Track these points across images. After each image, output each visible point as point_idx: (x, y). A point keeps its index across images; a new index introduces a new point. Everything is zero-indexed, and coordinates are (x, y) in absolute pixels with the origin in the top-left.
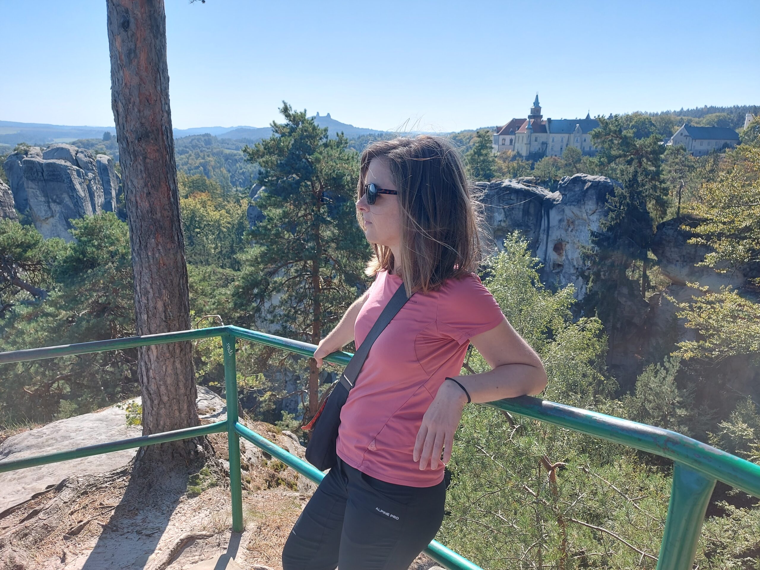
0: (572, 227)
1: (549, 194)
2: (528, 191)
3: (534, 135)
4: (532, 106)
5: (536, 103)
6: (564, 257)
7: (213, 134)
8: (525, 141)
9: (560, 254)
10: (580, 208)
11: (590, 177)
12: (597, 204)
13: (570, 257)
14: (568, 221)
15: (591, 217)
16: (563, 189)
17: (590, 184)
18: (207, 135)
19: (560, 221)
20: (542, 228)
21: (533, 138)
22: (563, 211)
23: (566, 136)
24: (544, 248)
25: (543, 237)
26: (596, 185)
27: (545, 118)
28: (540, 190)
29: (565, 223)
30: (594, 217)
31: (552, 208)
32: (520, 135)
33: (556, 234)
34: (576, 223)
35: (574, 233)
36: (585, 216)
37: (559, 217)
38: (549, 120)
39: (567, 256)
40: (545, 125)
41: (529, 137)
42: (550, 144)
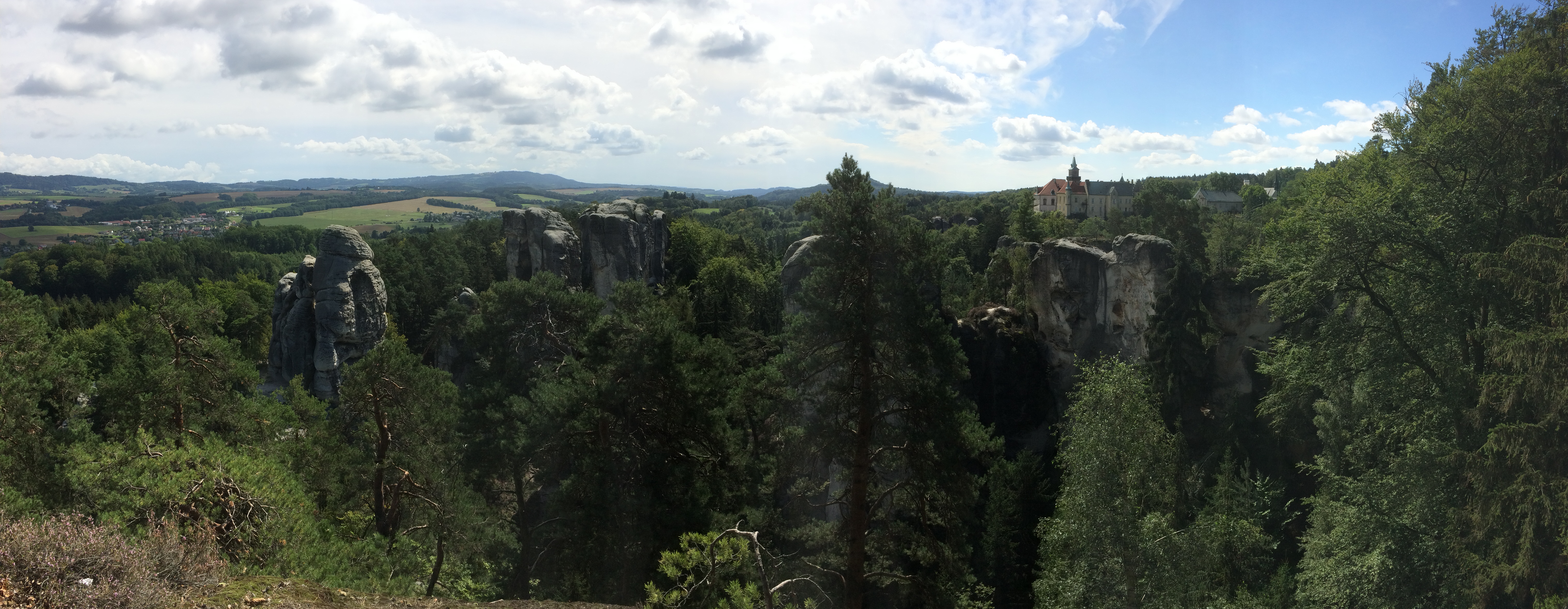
0: (1129, 287)
1: (1104, 255)
2: (1084, 251)
3: (1073, 197)
4: (1070, 167)
5: (1074, 165)
6: (1124, 318)
7: (754, 196)
8: (1066, 202)
9: (1119, 315)
10: (1135, 268)
11: (1141, 237)
12: (1151, 262)
13: (1130, 318)
14: (1125, 281)
15: (1146, 277)
16: (1118, 250)
17: (1142, 243)
18: (749, 196)
19: (1118, 281)
20: (1100, 288)
21: (1073, 200)
22: (1120, 270)
23: (1104, 197)
24: (1103, 310)
25: (1101, 298)
26: (1148, 245)
27: (1083, 180)
28: (1094, 250)
29: (1122, 283)
30: (1150, 277)
31: (1108, 268)
32: (1062, 196)
33: (1114, 295)
34: (1133, 282)
35: (1131, 293)
36: (1140, 275)
37: (1115, 278)
38: (1087, 181)
39: (1126, 317)
40: (1083, 187)
41: (1070, 197)
42: (1090, 205)
